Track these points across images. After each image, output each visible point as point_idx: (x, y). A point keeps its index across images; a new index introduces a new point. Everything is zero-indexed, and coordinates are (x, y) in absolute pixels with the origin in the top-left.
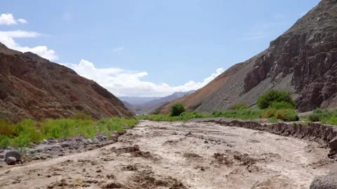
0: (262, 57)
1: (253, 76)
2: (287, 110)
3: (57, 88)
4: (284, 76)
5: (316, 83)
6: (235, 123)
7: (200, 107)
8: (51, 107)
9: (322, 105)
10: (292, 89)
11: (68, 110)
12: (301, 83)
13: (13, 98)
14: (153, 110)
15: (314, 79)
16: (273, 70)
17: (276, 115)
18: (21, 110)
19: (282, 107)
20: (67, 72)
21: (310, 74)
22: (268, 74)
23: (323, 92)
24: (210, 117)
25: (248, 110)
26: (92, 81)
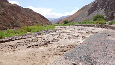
0: (94, 3)
1: (91, 10)
2: (102, 21)
3: (29, 16)
4: (101, 10)
5: (112, 12)
6: (86, 26)
7: (73, 21)
8: (29, 22)
9: (114, 19)
10: (104, 14)
11: (34, 23)
12: (107, 12)
13: (19, 20)
14: (56, 22)
15: (111, 10)
16: (98, 7)
17: (99, 23)
18: (22, 23)
19: (101, 20)
20: (31, 11)
21: (110, 8)
22: (96, 9)
23: (114, 15)
24: (77, 24)
25: (89, 21)
26: (39, 13)
